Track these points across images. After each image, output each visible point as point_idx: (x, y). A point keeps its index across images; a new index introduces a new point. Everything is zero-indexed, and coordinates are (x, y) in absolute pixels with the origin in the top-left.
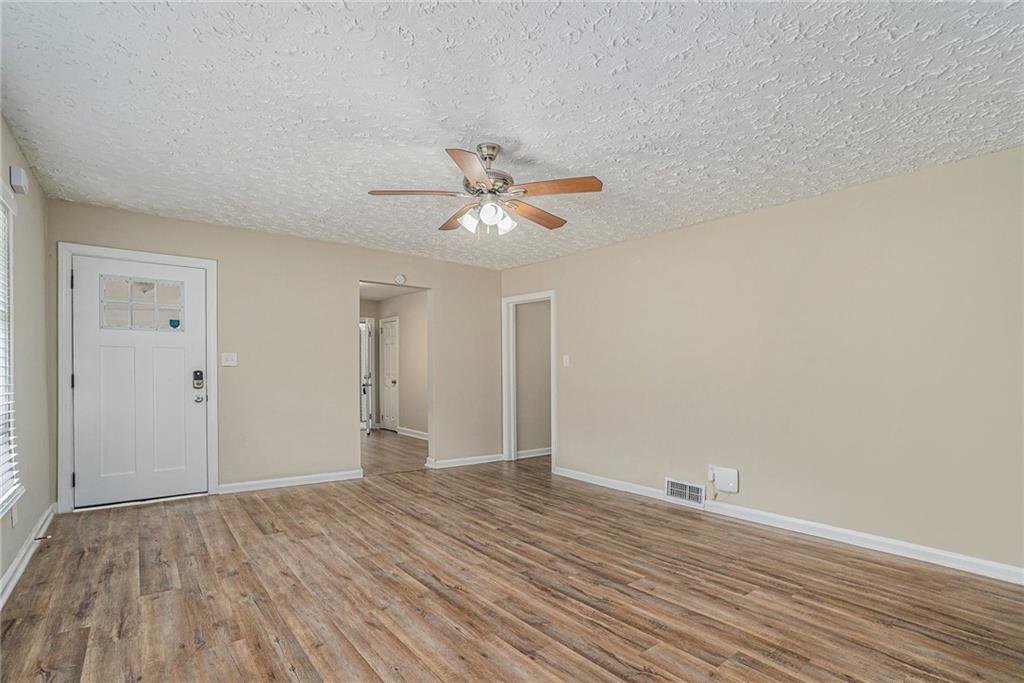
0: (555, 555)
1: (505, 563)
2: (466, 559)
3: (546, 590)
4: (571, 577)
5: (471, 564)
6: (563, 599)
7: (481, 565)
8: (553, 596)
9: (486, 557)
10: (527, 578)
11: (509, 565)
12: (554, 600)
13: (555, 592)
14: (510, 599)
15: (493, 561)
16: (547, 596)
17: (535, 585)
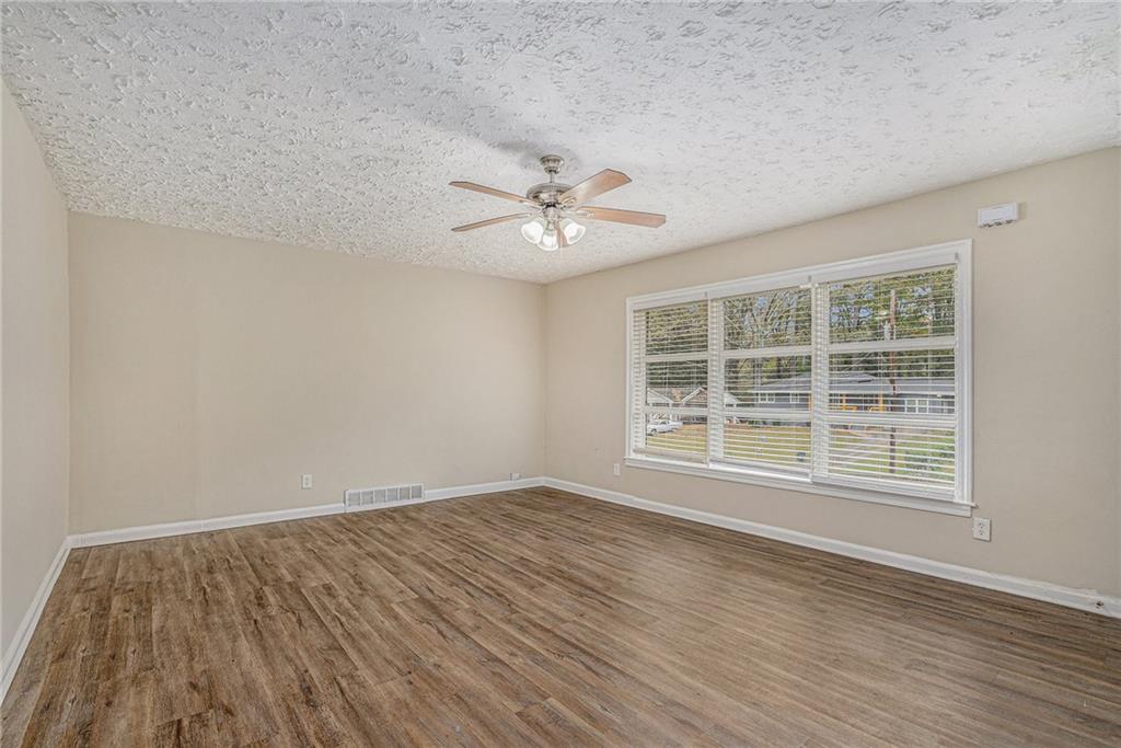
0: (467, 637)
1: (535, 625)
2: (584, 630)
3: (499, 595)
4: (467, 606)
5: (574, 622)
6: (488, 587)
7: (564, 621)
8: (493, 589)
9: (559, 633)
10: (513, 606)
11: (530, 621)
12: (496, 586)
13: (492, 593)
14: (532, 588)
15: (549, 627)
16: (500, 590)
17: (507, 599)
